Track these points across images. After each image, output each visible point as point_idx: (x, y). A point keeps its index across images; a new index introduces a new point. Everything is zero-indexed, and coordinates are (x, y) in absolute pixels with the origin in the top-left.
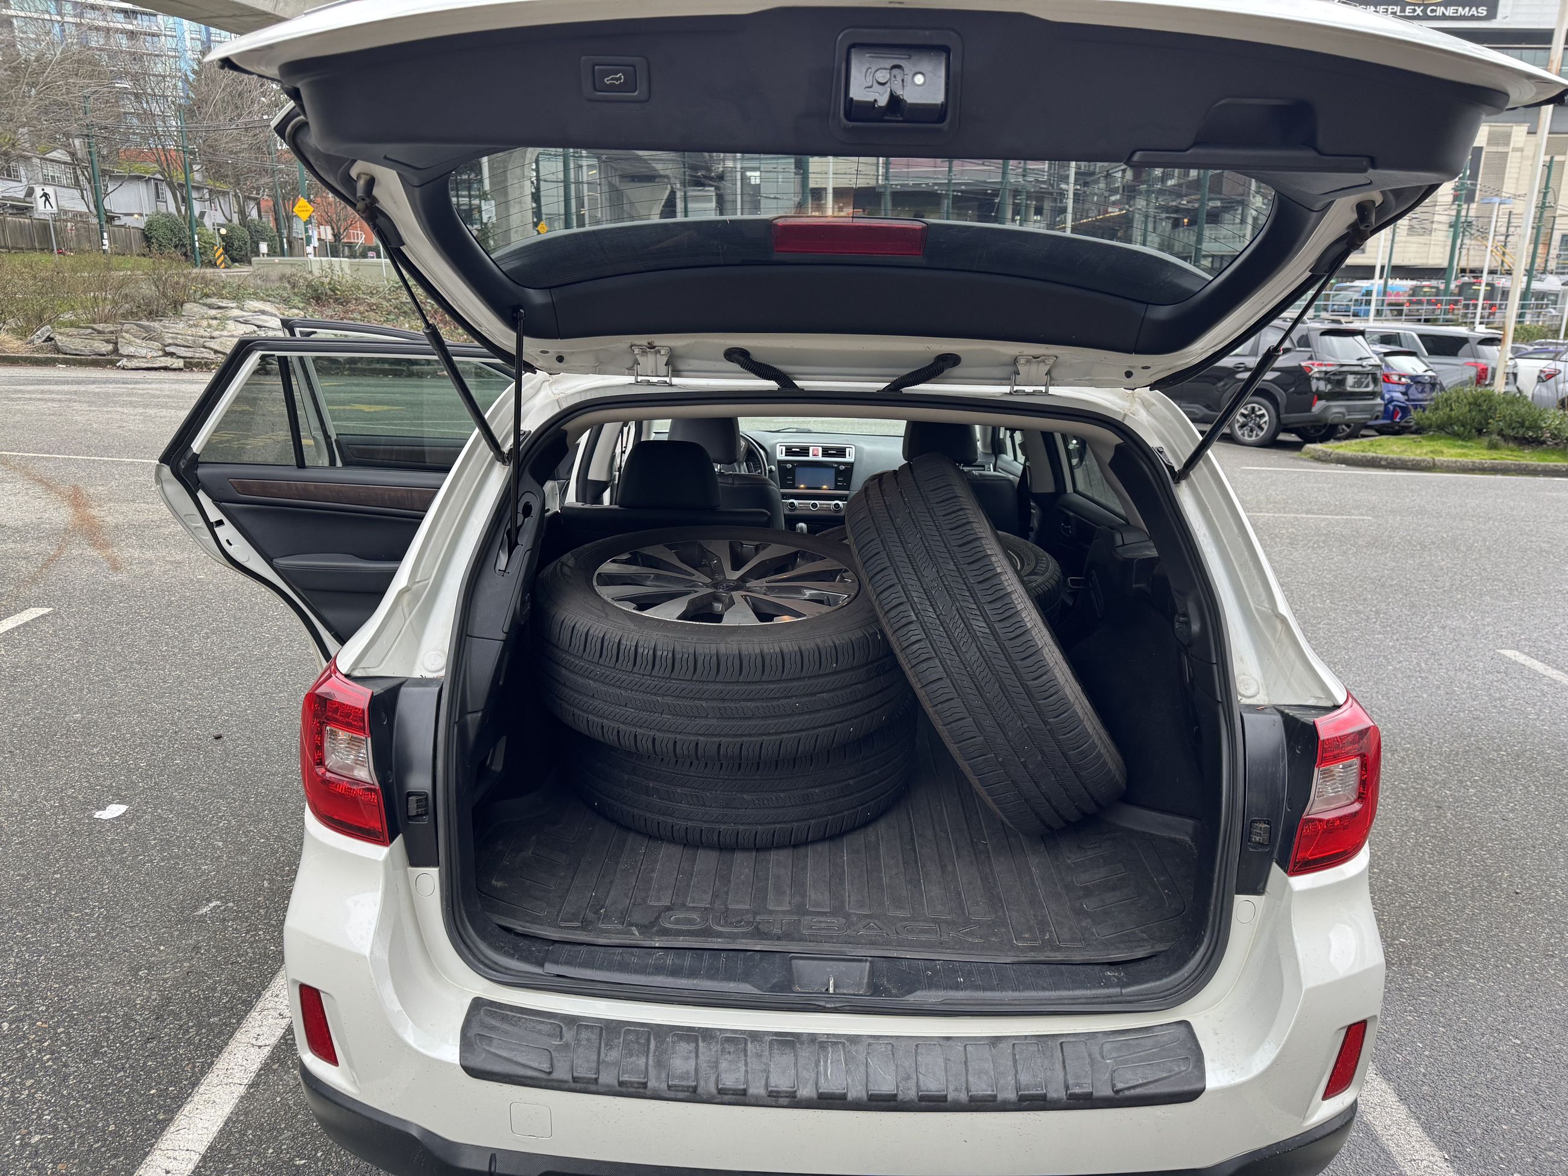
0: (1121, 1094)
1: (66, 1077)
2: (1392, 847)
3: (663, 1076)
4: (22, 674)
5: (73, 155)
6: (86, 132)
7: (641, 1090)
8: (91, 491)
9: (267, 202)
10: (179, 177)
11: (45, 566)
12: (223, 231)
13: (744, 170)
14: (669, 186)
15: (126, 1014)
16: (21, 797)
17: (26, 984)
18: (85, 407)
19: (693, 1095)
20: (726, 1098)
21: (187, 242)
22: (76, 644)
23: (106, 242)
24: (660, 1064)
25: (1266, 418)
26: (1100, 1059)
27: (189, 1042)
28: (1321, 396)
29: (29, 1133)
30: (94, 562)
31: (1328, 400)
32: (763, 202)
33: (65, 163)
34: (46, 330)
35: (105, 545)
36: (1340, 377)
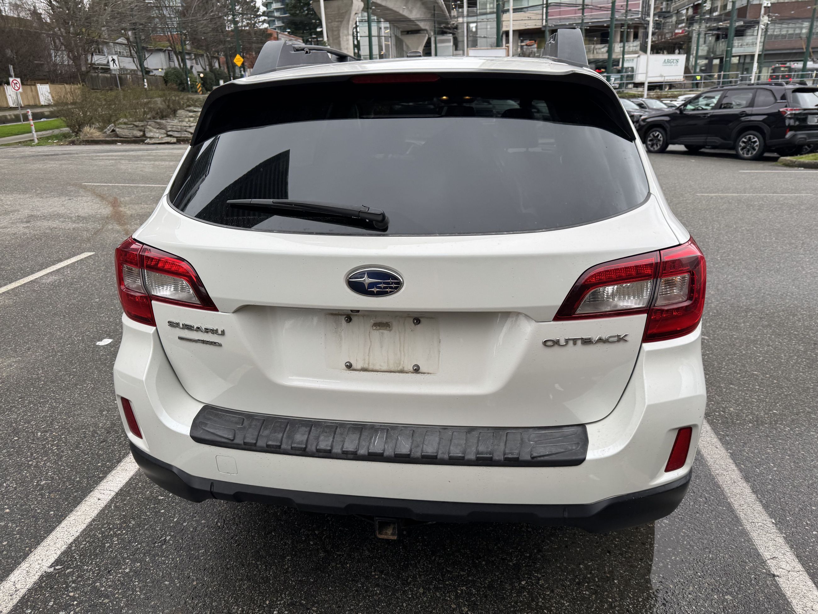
0: (535, 459)
1: (61, 457)
2: (781, 364)
3: (290, 442)
4: (76, 282)
5: (128, 39)
6: (133, 27)
7: (278, 450)
8: (122, 199)
9: (222, 58)
10: (179, 48)
11: (95, 233)
12: (202, 75)
13: (468, 23)
14: (427, 35)
15: (94, 430)
16: (65, 335)
17: (52, 416)
18: (127, 162)
19: (303, 452)
20: (321, 454)
21: (185, 82)
22: (103, 268)
23: (146, 84)
24: (289, 437)
25: (758, 143)
26: (527, 441)
27: (120, 444)
28: (791, 128)
29: (41, 480)
30: (118, 232)
31: (796, 131)
32: (479, 41)
33: (125, 44)
34: (111, 126)
35: (125, 224)
36: (804, 117)
